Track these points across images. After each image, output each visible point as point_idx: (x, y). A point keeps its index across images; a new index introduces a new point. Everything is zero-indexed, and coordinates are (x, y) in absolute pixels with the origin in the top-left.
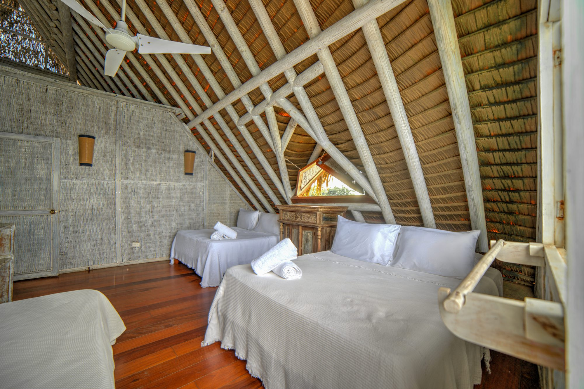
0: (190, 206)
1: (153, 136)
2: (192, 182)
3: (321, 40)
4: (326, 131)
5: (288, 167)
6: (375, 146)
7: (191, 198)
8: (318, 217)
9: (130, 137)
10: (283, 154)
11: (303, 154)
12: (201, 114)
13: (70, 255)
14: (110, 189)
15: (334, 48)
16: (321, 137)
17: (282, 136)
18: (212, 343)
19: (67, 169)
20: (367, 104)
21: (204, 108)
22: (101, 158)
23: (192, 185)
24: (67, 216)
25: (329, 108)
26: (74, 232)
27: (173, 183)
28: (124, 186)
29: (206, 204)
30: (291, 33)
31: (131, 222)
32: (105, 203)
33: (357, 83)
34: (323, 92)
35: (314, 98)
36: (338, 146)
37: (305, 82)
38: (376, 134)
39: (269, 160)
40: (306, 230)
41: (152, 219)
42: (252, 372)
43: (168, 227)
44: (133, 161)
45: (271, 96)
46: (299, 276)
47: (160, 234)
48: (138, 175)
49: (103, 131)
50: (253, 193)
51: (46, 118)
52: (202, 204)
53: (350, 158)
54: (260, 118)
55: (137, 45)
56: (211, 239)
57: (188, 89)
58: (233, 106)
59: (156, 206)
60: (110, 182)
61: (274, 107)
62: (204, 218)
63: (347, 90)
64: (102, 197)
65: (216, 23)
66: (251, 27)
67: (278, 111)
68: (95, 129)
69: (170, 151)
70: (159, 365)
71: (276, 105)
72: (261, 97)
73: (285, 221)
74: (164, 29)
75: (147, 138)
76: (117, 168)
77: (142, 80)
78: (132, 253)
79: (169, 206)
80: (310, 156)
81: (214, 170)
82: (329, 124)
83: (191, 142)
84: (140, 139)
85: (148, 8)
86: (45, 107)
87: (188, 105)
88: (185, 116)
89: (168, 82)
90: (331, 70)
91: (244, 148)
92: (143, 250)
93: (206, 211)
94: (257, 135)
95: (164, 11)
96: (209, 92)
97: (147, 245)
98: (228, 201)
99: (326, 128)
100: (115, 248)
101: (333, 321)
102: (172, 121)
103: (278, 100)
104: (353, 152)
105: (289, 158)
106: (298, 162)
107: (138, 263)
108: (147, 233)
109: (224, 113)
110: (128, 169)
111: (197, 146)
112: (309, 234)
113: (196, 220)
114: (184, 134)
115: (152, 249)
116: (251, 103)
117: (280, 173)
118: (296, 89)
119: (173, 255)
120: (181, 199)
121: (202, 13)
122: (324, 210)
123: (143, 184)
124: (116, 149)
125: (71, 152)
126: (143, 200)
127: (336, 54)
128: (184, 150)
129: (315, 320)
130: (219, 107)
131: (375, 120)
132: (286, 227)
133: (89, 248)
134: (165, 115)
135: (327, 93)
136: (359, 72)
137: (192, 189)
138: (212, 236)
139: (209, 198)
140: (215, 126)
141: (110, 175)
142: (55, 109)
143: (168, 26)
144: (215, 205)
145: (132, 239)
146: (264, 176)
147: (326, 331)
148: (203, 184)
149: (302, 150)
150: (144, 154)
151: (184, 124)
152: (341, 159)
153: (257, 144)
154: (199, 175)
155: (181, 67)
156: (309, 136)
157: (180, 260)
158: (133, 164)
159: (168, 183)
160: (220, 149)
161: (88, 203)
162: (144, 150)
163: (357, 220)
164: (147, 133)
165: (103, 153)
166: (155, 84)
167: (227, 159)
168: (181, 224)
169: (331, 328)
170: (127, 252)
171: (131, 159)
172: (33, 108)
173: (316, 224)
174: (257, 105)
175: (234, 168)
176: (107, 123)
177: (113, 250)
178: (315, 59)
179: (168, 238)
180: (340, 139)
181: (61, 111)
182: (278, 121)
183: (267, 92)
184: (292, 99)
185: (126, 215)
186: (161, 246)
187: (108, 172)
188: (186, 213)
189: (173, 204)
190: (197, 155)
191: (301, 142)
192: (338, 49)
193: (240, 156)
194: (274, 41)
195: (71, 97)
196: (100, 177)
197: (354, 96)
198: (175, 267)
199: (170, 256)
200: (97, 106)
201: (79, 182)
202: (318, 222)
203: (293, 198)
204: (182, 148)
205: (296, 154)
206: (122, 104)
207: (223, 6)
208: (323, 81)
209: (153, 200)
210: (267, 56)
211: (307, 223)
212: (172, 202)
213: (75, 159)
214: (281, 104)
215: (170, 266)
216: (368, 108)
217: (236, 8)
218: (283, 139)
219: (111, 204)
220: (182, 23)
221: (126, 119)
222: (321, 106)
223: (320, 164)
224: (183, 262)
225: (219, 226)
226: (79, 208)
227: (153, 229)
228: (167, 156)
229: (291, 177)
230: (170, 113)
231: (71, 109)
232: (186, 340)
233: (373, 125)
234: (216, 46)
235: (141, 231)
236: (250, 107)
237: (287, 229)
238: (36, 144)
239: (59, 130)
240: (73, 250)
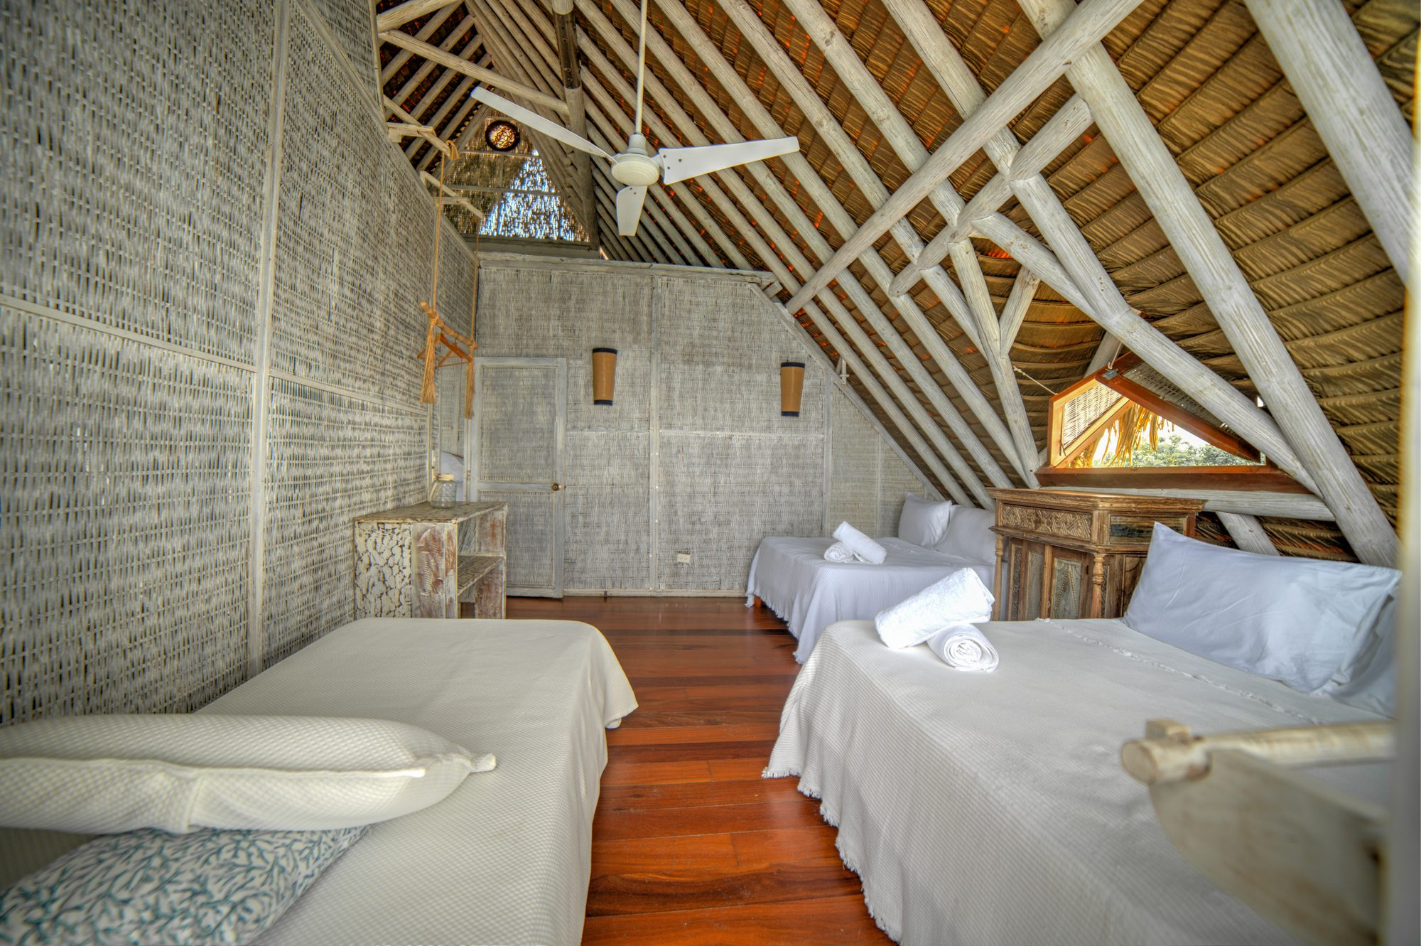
0: (791, 485)
1: (717, 338)
2: (797, 431)
3: (1067, 39)
4: (1118, 284)
5: (1024, 390)
6: (1294, 309)
7: (794, 466)
8: (1096, 524)
9: (676, 343)
10: (1007, 357)
11: (1068, 353)
12: (811, 278)
13: (579, 565)
14: (641, 447)
15: (1120, 42)
16: (1102, 304)
17: (999, 311)
18: (781, 775)
19: (576, 411)
20: (1252, 182)
21: (816, 264)
22: (627, 388)
23: (798, 438)
24: (575, 496)
25: (1123, 218)
26: (586, 525)
27: (758, 434)
28: (665, 440)
29: (827, 482)
30: (994, 40)
31: (676, 513)
32: (633, 473)
33: (1208, 125)
34: (1100, 176)
35: (1075, 199)
36: (1162, 323)
37: (1046, 160)
38: (1294, 271)
39: (974, 374)
40: (1065, 557)
41: (715, 510)
42: (846, 856)
43: (745, 527)
44: (681, 392)
45: (960, 215)
46: (988, 666)
47: (728, 540)
48: (690, 420)
49: (630, 338)
50: (941, 458)
51: (548, 326)
52: (819, 480)
53: (1201, 355)
54: (942, 272)
55: (661, 170)
56: (823, 558)
57: (783, 228)
58: (878, 251)
59: (722, 482)
60: (640, 434)
61: (973, 240)
62: (822, 515)
63: (1175, 155)
64: (628, 463)
65: (821, 71)
66: (896, 56)
67: (983, 248)
68: (618, 335)
69: (750, 367)
70: (678, 785)
71: (974, 234)
72: (937, 221)
73: (1007, 530)
74: (726, 114)
75: (707, 342)
76: (653, 406)
77: (698, 227)
78: (676, 574)
79: (749, 484)
80: (1091, 357)
81: (848, 403)
82: (1128, 264)
83: (794, 344)
84: (692, 345)
85: (696, 82)
86: (548, 307)
87: (786, 264)
88: (780, 288)
89: (744, 219)
90: (1114, 110)
91: (911, 348)
92: (697, 571)
93: (827, 498)
94: (938, 315)
95: (721, 81)
96: (824, 227)
97: (704, 562)
98: (879, 476)
99: (1120, 275)
100: (648, 562)
101: (1014, 782)
102: (755, 302)
103: (977, 222)
104: (1213, 336)
105: (1025, 365)
106: (1055, 375)
107: (686, 595)
108: (704, 536)
109: (857, 270)
110: (671, 407)
111: (809, 352)
112: (1074, 569)
113: (806, 517)
114: (779, 328)
115: (713, 571)
116: (917, 238)
117: (1001, 405)
118: (1020, 184)
119: (751, 588)
120: (774, 469)
121: (792, 59)
122: (1115, 505)
123: (699, 437)
124: (651, 370)
125: (581, 381)
126: (697, 470)
127: (1129, 58)
128: (779, 363)
129: (973, 769)
130: (844, 259)
131: (1288, 226)
132: (1013, 547)
133: (606, 556)
134: (739, 291)
135: (1112, 176)
136: (1212, 89)
137: (798, 447)
138: (827, 553)
139: (835, 467)
140: (845, 302)
141: (641, 420)
142: (560, 308)
143: (731, 106)
144: (848, 485)
145: (677, 546)
146: (964, 414)
147: (991, 800)
148: (822, 436)
149: (1063, 342)
150: (700, 376)
151: (779, 304)
152: (1171, 361)
153: (941, 337)
154: (814, 415)
155: (762, 184)
156: (1067, 302)
157: (764, 599)
158: (681, 396)
159: (747, 435)
160: (860, 355)
161: (606, 472)
162: (701, 367)
163: (1239, 542)
164: (706, 333)
165: (629, 380)
166: (721, 227)
167: (877, 376)
168: (772, 523)
169: (1003, 795)
170: (667, 570)
171: (677, 386)
172: (534, 312)
173: (1089, 542)
174: (930, 239)
175: (893, 397)
176: (635, 321)
177: (644, 564)
178: (1062, 92)
179: (744, 550)
180: (1166, 302)
181: (568, 310)
182: (985, 274)
183: (948, 204)
184: (1014, 213)
185: (668, 499)
186: (731, 565)
187: (637, 415)
188: (783, 500)
189: (757, 479)
190: (808, 371)
191: (1060, 320)
192: (1136, 39)
193: (904, 369)
194: (950, 76)
195: (582, 283)
196: (624, 425)
197: (1203, 166)
198: (755, 612)
199: (746, 588)
200: (620, 291)
201: (592, 435)
202: (1095, 538)
203: (1042, 472)
204: (775, 359)
205: (1046, 354)
206: (660, 280)
207: (829, 30)
208: (1095, 145)
209: (717, 470)
210: (942, 117)
211: (1066, 538)
212: (754, 474)
213: (587, 394)
214: (985, 230)
215: (745, 610)
216: (1258, 191)
217: (858, 25)
218: (1003, 317)
219: (642, 475)
220: (756, 92)
221: (667, 308)
222: (1099, 215)
223: (1108, 378)
224: (769, 604)
225: (845, 532)
226: (592, 481)
227: (716, 530)
228: (745, 377)
229: (1034, 414)
230: (749, 286)
231: (582, 304)
232: (736, 756)
233: (1279, 244)
234: (825, 122)
235: (692, 532)
236: (914, 249)
237: (1016, 552)
238: (536, 372)
239: (565, 344)
240: (582, 556)
